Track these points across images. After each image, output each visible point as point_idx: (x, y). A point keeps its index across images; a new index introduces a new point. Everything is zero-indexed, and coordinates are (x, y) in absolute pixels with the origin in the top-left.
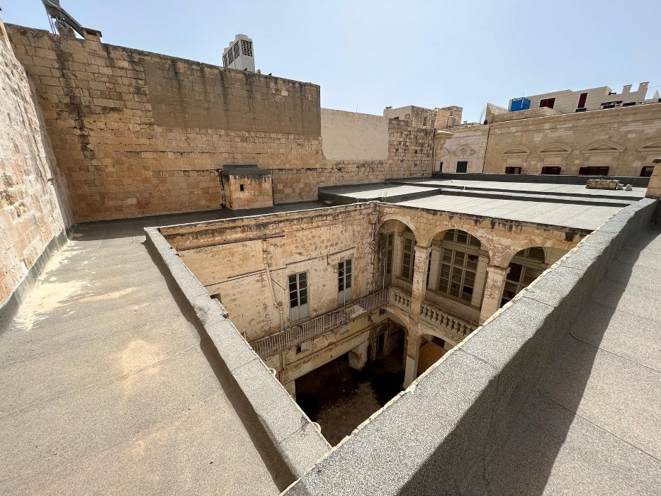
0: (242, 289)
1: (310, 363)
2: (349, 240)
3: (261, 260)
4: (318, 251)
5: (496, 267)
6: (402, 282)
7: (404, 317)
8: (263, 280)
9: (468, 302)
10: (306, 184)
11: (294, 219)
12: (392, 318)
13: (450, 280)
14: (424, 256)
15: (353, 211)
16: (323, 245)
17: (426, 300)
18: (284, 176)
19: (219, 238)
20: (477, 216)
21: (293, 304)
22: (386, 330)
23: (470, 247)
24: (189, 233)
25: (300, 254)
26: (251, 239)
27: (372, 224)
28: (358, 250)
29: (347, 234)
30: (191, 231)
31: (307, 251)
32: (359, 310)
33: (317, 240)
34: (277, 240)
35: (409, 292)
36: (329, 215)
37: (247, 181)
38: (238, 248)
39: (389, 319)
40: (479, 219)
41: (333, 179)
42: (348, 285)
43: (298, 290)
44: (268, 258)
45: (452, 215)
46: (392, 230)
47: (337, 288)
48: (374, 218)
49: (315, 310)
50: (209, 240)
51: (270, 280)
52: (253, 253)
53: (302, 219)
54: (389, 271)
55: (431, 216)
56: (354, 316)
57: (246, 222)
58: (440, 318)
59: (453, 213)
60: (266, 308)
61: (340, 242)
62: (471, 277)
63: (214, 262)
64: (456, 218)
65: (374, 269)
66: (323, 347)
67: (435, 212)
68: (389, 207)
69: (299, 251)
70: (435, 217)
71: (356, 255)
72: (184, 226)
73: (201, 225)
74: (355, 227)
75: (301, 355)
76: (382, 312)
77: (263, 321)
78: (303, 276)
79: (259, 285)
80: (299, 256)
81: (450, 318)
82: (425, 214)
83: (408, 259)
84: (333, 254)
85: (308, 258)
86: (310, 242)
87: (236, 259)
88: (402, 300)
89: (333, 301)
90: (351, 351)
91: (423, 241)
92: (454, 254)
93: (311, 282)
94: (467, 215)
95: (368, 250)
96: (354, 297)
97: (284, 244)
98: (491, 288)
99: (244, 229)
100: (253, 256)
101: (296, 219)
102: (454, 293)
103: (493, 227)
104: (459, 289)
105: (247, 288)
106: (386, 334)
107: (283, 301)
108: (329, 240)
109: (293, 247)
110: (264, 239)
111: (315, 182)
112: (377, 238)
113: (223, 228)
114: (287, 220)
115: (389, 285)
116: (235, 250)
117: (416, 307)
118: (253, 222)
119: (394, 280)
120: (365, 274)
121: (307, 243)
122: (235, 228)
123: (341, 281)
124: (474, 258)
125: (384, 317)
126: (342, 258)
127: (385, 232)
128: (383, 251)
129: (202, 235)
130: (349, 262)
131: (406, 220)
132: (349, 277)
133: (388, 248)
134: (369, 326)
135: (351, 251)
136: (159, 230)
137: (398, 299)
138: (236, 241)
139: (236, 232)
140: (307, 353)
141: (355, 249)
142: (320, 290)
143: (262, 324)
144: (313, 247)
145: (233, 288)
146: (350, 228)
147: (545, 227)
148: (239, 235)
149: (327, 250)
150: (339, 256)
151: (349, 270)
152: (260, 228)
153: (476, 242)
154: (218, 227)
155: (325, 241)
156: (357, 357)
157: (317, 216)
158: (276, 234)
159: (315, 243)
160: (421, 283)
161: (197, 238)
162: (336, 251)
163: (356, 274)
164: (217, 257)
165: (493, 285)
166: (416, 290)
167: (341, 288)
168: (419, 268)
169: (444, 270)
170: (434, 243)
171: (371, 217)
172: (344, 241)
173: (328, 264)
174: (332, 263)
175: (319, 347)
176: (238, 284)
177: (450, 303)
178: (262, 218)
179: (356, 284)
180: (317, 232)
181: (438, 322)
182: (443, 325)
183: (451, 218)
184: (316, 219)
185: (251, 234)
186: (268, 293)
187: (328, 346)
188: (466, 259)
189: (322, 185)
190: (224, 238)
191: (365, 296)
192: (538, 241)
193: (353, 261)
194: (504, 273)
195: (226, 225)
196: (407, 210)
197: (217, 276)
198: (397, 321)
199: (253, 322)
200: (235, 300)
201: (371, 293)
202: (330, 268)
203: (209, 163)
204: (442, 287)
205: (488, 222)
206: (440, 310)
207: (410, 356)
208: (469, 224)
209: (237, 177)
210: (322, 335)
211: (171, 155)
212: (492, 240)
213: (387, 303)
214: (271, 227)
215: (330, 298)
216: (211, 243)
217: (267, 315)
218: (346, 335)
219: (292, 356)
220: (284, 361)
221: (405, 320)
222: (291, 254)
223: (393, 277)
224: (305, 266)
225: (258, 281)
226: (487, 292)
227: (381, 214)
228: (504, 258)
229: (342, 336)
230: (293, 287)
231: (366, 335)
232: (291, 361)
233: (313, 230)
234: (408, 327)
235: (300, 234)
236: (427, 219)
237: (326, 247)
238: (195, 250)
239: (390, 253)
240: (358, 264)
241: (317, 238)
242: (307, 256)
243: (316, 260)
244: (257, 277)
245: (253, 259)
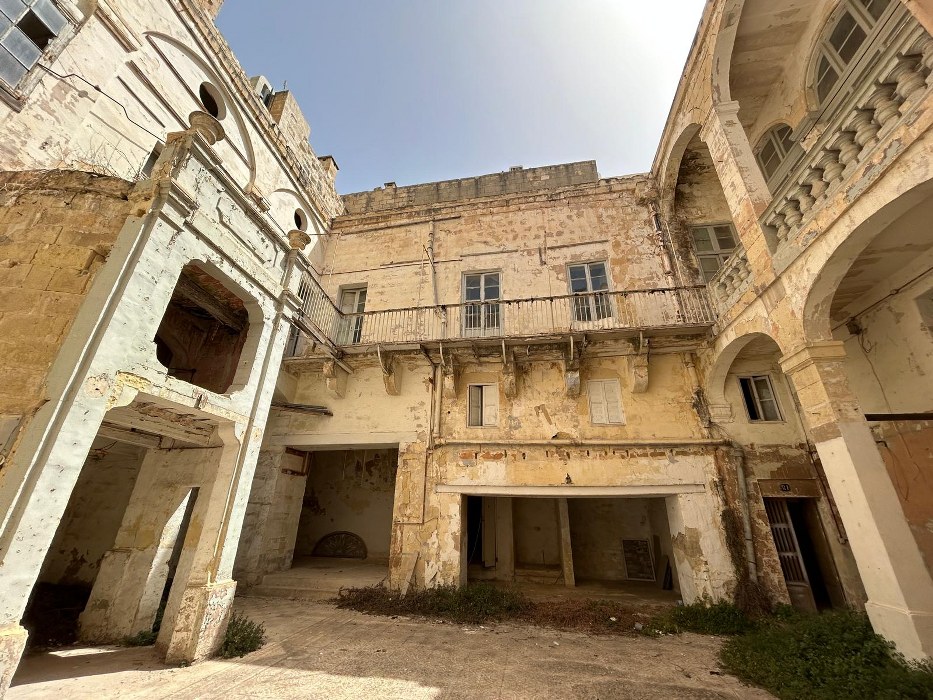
0: (394, 281)
2: (588, 229)
4: (520, 242)
8: (424, 274)
11: (477, 202)
16: (532, 236)
19: (383, 224)
21: (472, 322)
24: (357, 220)
25: (485, 242)
26: (416, 224)
28: (617, 246)
29: (584, 220)
30: (359, 218)
31: (498, 240)
33: (517, 227)
38: (400, 233)
43: (482, 301)
44: (436, 246)
47: (572, 313)
50: (373, 225)
52: (415, 239)
61: (566, 232)
69: (484, 239)
71: (613, 255)
75: (480, 433)
78: (492, 279)
79: (418, 279)
80: (483, 245)
84: (551, 248)
85: (501, 249)
86: (503, 228)
87: (395, 245)
93: (506, 288)
97: (460, 231)
99: (411, 214)
101: (482, 203)
105: (401, 280)
108: (543, 229)
109: (474, 235)
114: (470, 205)
116: (397, 236)
121: (498, 230)
126: (577, 259)
130: (597, 266)
132: (603, 297)
134: (710, 443)
135: (599, 247)
140: (495, 435)
141: (608, 247)
144: (511, 236)
145: (384, 277)
149: (539, 240)
150: (567, 251)
151: (601, 283)
155: (534, 228)
159: (512, 230)
162: (559, 245)
172: (576, 230)
173: (543, 263)
174: (552, 263)
179: (626, 312)
180: (518, 217)
184: (517, 202)
185: (417, 219)
186: (428, 291)
190: (389, 223)
193: (608, 265)
197: (370, 262)
200: (382, 293)
202: (548, 271)
216: (373, 228)
217: (421, 325)
218: (612, 433)
222: (470, 243)
224: (493, 261)
225: (416, 273)
229: (599, 432)
230: (472, 294)
232: (456, 439)
235: (488, 219)
237: (537, 237)
240: (623, 272)
241: (519, 224)
242: (499, 247)
243: (514, 255)
244: (415, 269)
245: (416, 247)
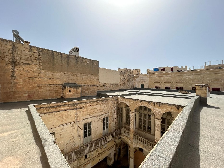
0: (64, 130)
1: (90, 164)
2: (107, 110)
3: (74, 118)
4: (96, 114)
5: (157, 119)
6: (126, 126)
7: (128, 140)
8: (74, 126)
9: (150, 133)
10: (93, 90)
11: (87, 102)
12: (123, 141)
13: (143, 124)
14: (133, 115)
15: (109, 99)
16: (98, 112)
17: (136, 133)
18: (85, 87)
19: (58, 109)
20: (149, 101)
21: (85, 136)
22: (121, 146)
23: (148, 112)
24: (46, 107)
25: (89, 115)
26: (71, 109)
27: (115, 104)
28: (110, 113)
29: (107, 107)
30: (47, 106)
31: (92, 114)
32: (111, 138)
33: (96, 110)
34: (80, 110)
35: (129, 129)
36: (100, 100)
37: (72, 89)
38: (65, 113)
39: (122, 141)
40: (150, 102)
41: (102, 89)
42: (107, 127)
43: (87, 130)
44: (77, 117)
45: (141, 101)
46: (122, 106)
47: (102, 129)
48: (116, 102)
49: (94, 138)
50: (54, 110)
51: (76, 125)
52: (71, 115)
53: (91, 102)
54: (122, 121)
55: (134, 101)
56: (109, 140)
57: (70, 103)
58: (141, 139)
59: (141, 100)
60: (73, 138)
61: (104, 111)
62: (150, 123)
63: (54, 119)
64: (143, 102)
65: (116, 121)
66: (96, 155)
67: (136, 100)
68: (121, 98)
70: (136, 102)
71: (109, 115)
72: (45, 104)
73: (52, 104)
74: (109, 105)
75: (87, 160)
76: (120, 138)
77: (72, 144)
78: (90, 124)
79: (72, 128)
81: (144, 139)
82: (132, 101)
83: (128, 117)
84: (101, 115)
85: (92, 117)
86: (93, 110)
87: (64, 117)
88: (127, 133)
89: (100, 134)
90: (107, 156)
91: (133, 110)
92: (143, 114)
93: (93, 126)
94: (146, 101)
95: (114, 113)
96: (109, 132)
97: (83, 111)
98: (157, 127)
99: (68, 105)
100: (71, 116)
101: (88, 102)
102: (145, 129)
103: (154, 105)
104: (146, 128)
105: (67, 129)
106: (121, 147)
107: (81, 135)
108: (100, 110)
109: (86, 112)
110: (76, 109)
111: (96, 89)
112: (117, 109)
113: (60, 105)
114: (85, 102)
115: (122, 127)
116: (64, 113)
117: (132, 135)
118: (73, 103)
119: (123, 125)
120: (113, 122)
121: (92, 111)
122: (65, 105)
123: (104, 125)
124: (150, 116)
125: (120, 140)
126: (104, 116)
127: (120, 107)
128: (119, 114)
129: (52, 108)
130: (107, 118)
131: (127, 103)
132: (107, 124)
133: (121, 113)
134: (115, 145)
135: (108, 114)
136: (34, 106)
137: (125, 132)
138: (65, 110)
139: (65, 107)
140: (89, 159)
141: (109, 113)
142: (96, 129)
143: (71, 145)
144: (94, 113)
145: (61, 129)
146: (107, 105)
147: (170, 105)
148: (66, 108)
149: (99, 113)
150: (104, 115)
151: (107, 121)
152: (75, 105)
153: (150, 110)
154: (58, 105)
155: (99, 110)
156: (110, 159)
157: (96, 101)
158: (81, 107)
159: (95, 111)
160: (133, 126)
161: (49, 109)
162: (102, 114)
163: (109, 123)
164: (56, 116)
165: (158, 126)
166: (131, 129)
167: (104, 129)
168: (132, 120)
169: (140, 120)
170: (136, 111)
171: (115, 101)
172: (105, 110)
173: (99, 119)
174: (101, 118)
175: (94, 155)
176: (63, 128)
177: (143, 133)
178: (76, 101)
179: (110, 127)
181: (140, 141)
182: (142, 142)
183: (141, 102)
184: (96, 102)
185: (71, 108)
186: (75, 131)
187: (98, 155)
188: (147, 116)
189: (98, 90)
190: (60, 109)
191: (113, 132)
192: (169, 110)
193: (109, 118)
194: (160, 121)
195: (62, 104)
196: (126, 99)
197: (55, 124)
198: (125, 142)
199: (67, 145)
200: (61, 135)
201: (115, 130)
202: (100, 121)
203: (59, 82)
204: (140, 127)
205: (152, 103)
206: (140, 136)
207: (131, 158)
208: (147, 104)
209: (69, 87)
210: (96, 149)
211: (46, 79)
212: (155, 109)
213: (121, 134)
214: (79, 105)
215: (99, 133)
216: (55, 111)
217: (73, 141)
218: (106, 149)
219: (83, 161)
220: (79, 164)
221: (128, 141)
222: (86, 115)
223: (123, 124)
224: (91, 120)
225: (71, 126)
226: (156, 129)
227: (118, 100)
228: (159, 115)
229: (104, 150)
230: (85, 129)
231: (113, 149)
232: (82, 163)
233: (95, 106)
234: (129, 144)
235: (89, 107)
236: (133, 102)
237: (99, 112)
238: (48, 114)
239: (122, 114)
240: (110, 119)
241: (96, 109)
242: (92, 116)
243: (95, 117)
244: (71, 125)
245: (71, 117)
